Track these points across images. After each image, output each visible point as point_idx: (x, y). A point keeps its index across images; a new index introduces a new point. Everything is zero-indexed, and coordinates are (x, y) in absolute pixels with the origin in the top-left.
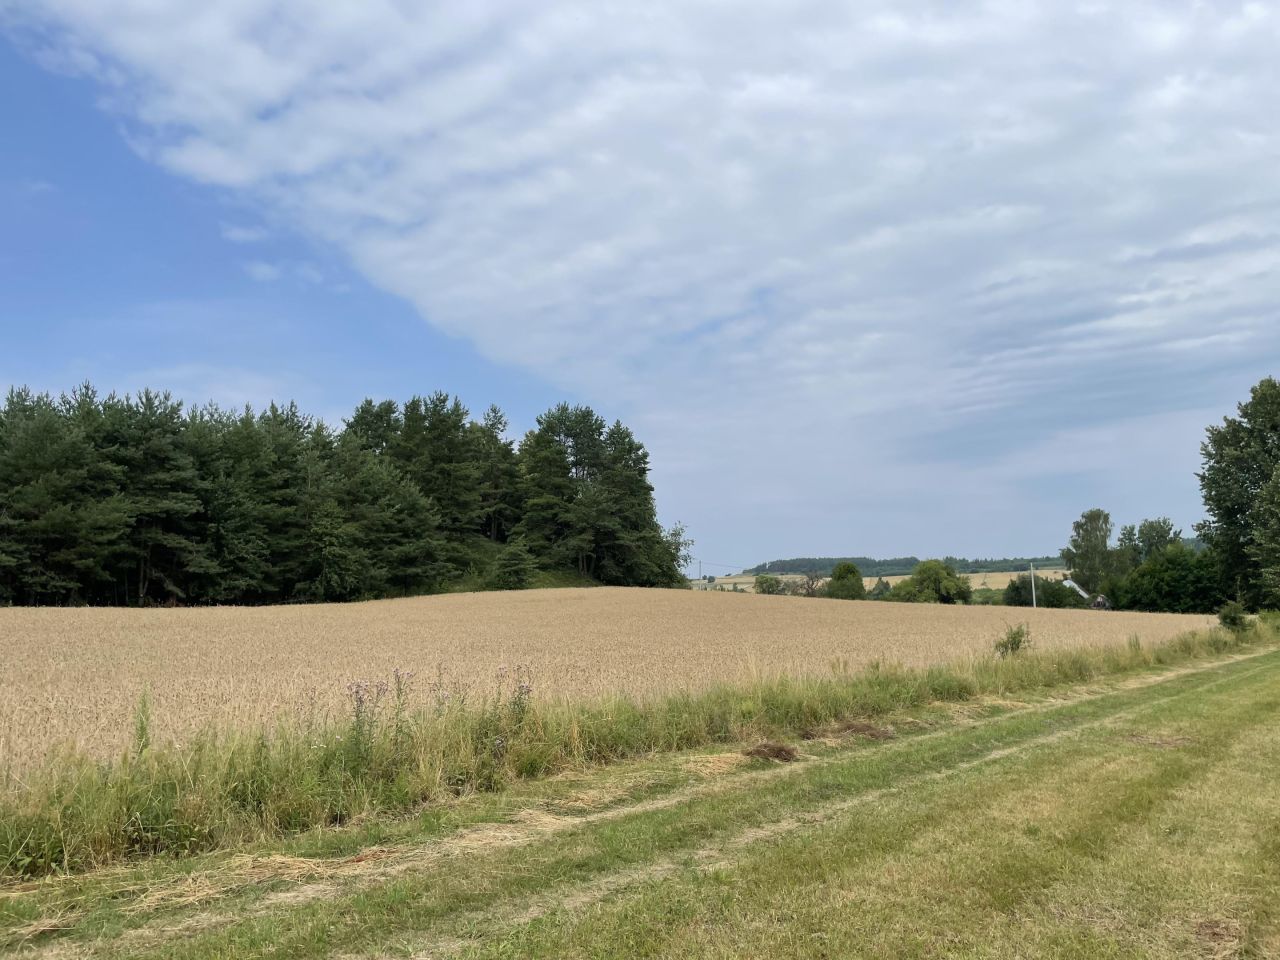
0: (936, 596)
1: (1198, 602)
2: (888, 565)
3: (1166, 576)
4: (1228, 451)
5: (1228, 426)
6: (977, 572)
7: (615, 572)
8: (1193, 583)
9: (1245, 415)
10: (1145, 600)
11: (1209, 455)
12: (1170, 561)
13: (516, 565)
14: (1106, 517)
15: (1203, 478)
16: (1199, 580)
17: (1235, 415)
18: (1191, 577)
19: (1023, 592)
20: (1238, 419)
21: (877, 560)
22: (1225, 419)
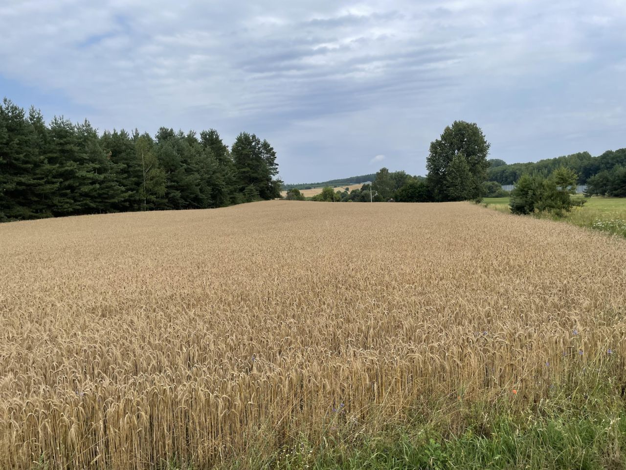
1: (419, 199)
3: (410, 191)
4: (438, 151)
5: (437, 142)
8: (418, 193)
9: (442, 139)
10: (404, 199)
12: (410, 186)
16: (420, 192)
17: (440, 139)
18: (417, 191)
22: (436, 140)
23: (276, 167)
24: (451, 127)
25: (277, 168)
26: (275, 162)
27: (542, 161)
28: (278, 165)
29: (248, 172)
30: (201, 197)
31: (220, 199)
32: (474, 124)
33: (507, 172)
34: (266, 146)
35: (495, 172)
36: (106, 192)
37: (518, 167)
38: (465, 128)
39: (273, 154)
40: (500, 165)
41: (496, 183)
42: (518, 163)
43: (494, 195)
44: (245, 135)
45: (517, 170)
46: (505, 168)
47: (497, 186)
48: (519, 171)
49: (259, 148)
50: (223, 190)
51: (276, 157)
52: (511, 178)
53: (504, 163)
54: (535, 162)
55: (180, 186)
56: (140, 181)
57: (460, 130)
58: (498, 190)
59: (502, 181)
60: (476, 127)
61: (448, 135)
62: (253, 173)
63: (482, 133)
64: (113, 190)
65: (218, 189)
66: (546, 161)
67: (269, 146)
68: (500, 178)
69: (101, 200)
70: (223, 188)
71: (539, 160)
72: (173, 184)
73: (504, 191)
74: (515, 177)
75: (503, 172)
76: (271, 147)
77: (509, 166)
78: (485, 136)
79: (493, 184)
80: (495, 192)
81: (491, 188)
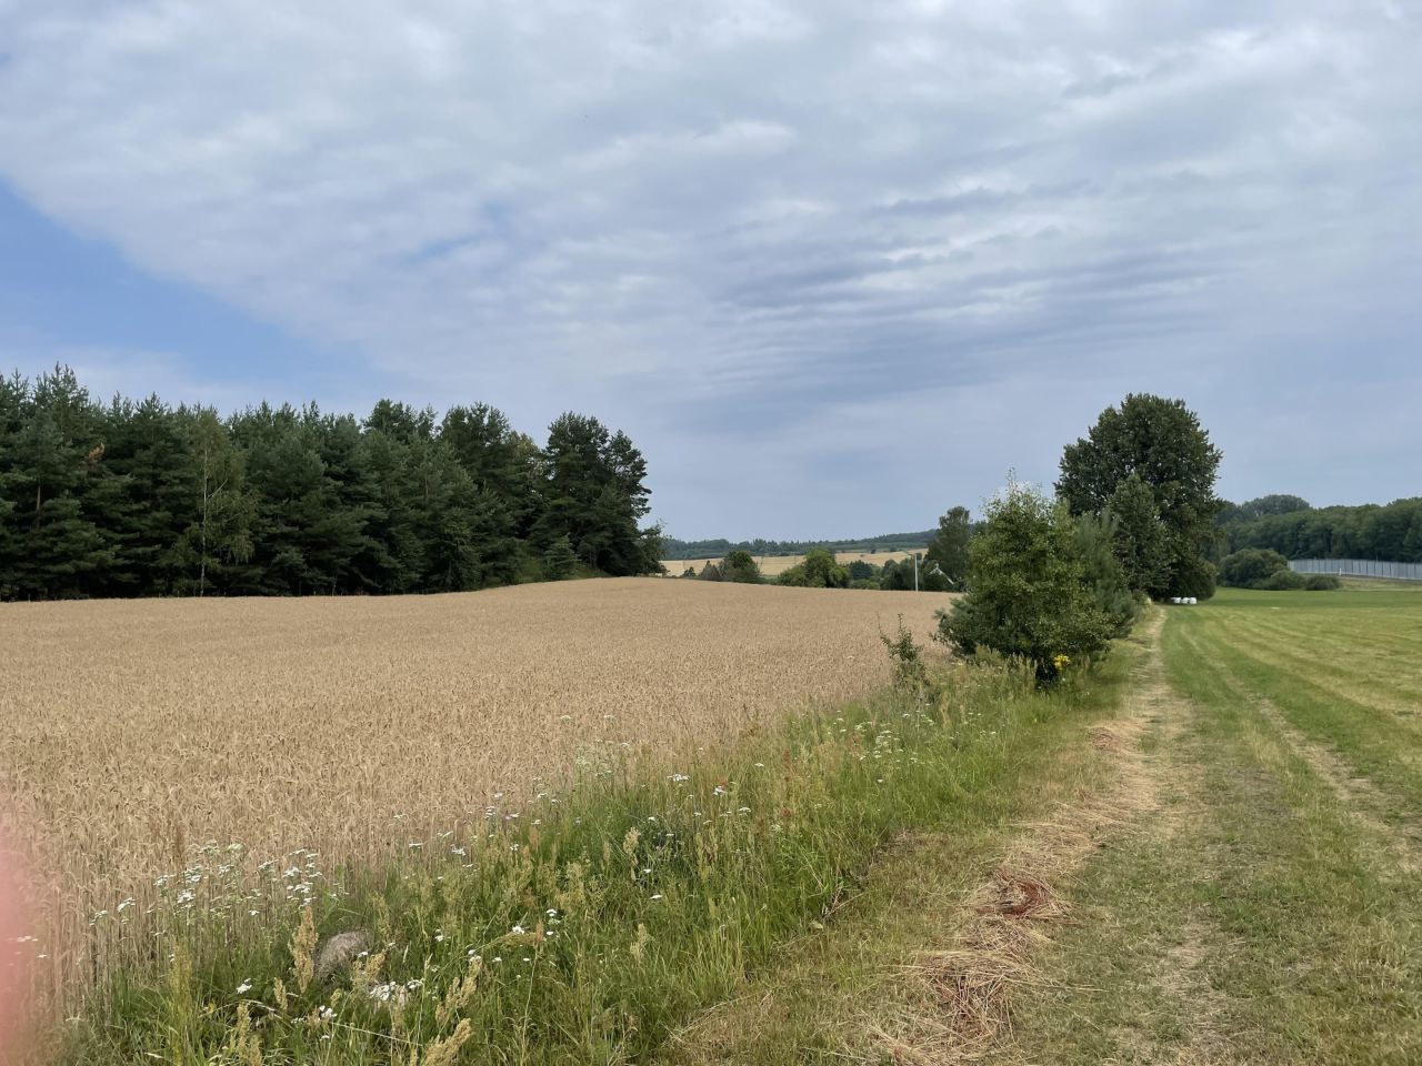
0: (825, 582)
2: (699, 547)
4: (1081, 466)
5: (1080, 446)
6: (787, 555)
7: (622, 564)
9: (1093, 437)
11: (1065, 469)
13: (564, 559)
14: (967, 513)
15: (1058, 487)
17: (1087, 438)
19: (905, 580)
20: (1088, 440)
21: (687, 542)
22: (1079, 440)
23: (645, 497)
24: (1118, 408)
25: (646, 500)
26: (643, 482)
27: (1399, 502)
28: (649, 492)
29: (571, 506)
30: (386, 565)
31: (455, 569)
32: (1178, 403)
33: (1308, 527)
34: (622, 445)
35: (1277, 525)
36: (48, 545)
37: (1338, 516)
38: (1151, 410)
39: (640, 466)
40: (1293, 511)
41: (1272, 553)
42: (1338, 507)
43: (1266, 583)
44: (571, 417)
45: (1333, 522)
46: (1303, 518)
47: (1275, 561)
48: (1339, 525)
49: (605, 451)
50: (460, 548)
51: (645, 474)
52: (1320, 541)
53: (1304, 506)
54: (1383, 504)
55: (308, 535)
56: (186, 521)
57: (1139, 415)
58: (1276, 570)
59: (1297, 548)
60: (1183, 408)
61: (1109, 426)
62: (584, 510)
63: (1198, 424)
64: (67, 540)
65: (448, 547)
66: (1410, 501)
67: (629, 448)
68: (1291, 542)
69: (32, 566)
70: (462, 544)
71: (1392, 500)
72: (289, 529)
73: (1293, 574)
74: (1328, 540)
75: (1299, 526)
76: (633, 447)
77: (1315, 512)
78: (1207, 433)
79: (1265, 556)
80: (1269, 575)
81: (1259, 565)
